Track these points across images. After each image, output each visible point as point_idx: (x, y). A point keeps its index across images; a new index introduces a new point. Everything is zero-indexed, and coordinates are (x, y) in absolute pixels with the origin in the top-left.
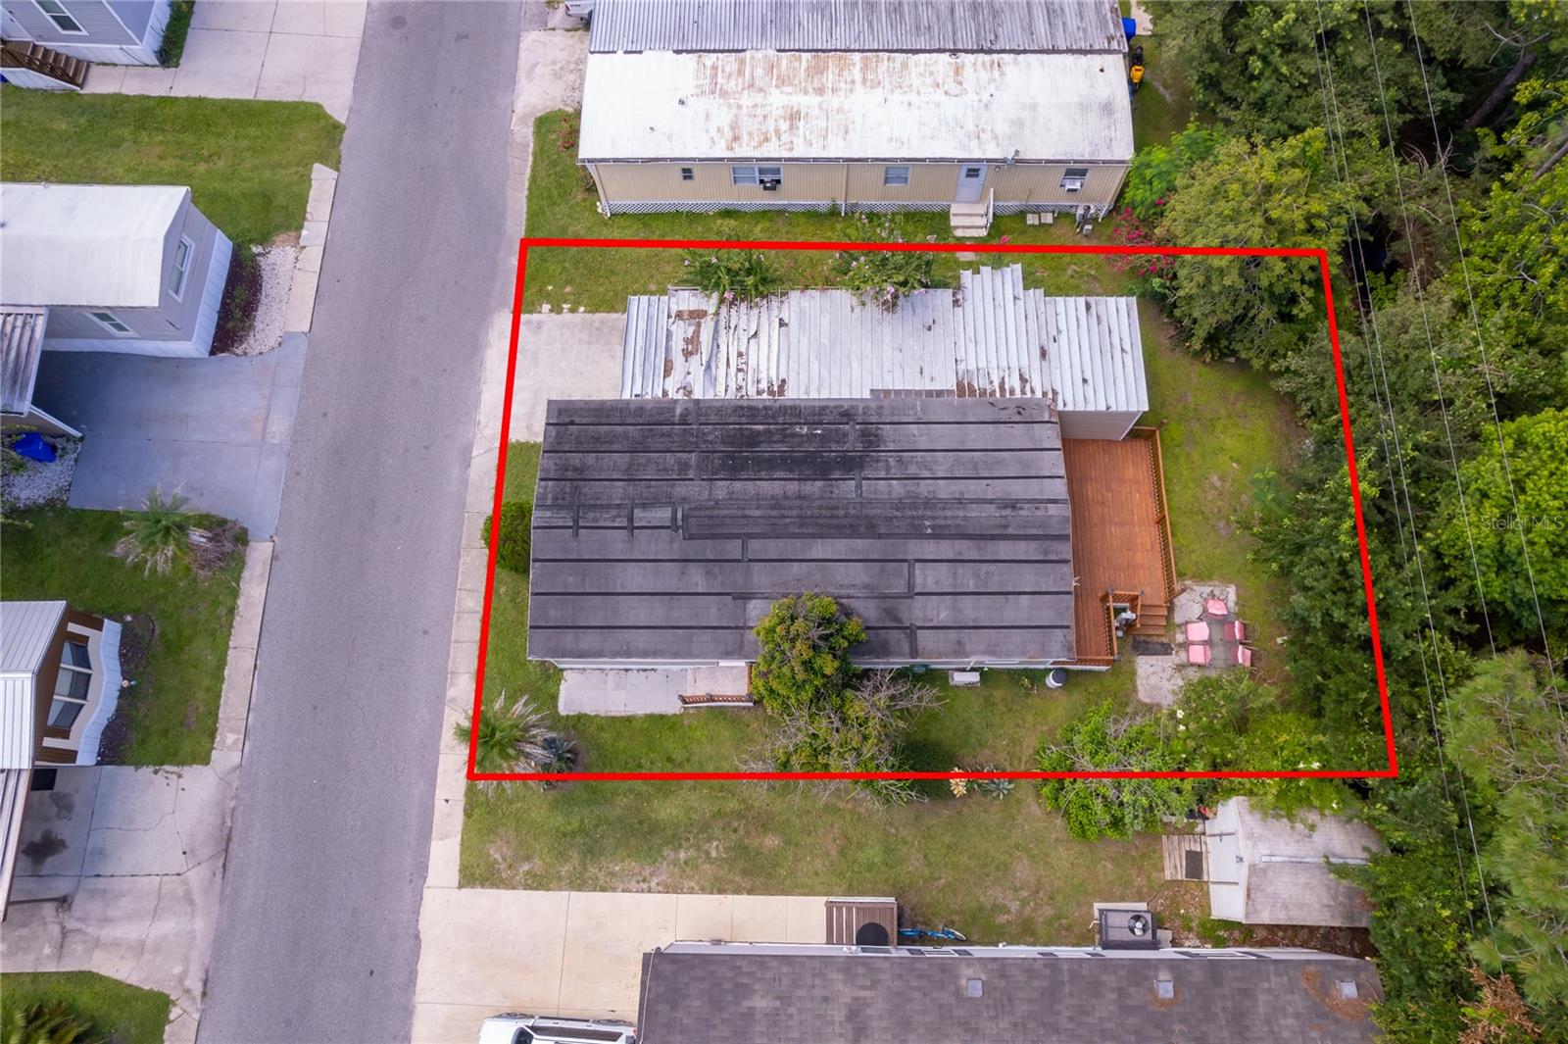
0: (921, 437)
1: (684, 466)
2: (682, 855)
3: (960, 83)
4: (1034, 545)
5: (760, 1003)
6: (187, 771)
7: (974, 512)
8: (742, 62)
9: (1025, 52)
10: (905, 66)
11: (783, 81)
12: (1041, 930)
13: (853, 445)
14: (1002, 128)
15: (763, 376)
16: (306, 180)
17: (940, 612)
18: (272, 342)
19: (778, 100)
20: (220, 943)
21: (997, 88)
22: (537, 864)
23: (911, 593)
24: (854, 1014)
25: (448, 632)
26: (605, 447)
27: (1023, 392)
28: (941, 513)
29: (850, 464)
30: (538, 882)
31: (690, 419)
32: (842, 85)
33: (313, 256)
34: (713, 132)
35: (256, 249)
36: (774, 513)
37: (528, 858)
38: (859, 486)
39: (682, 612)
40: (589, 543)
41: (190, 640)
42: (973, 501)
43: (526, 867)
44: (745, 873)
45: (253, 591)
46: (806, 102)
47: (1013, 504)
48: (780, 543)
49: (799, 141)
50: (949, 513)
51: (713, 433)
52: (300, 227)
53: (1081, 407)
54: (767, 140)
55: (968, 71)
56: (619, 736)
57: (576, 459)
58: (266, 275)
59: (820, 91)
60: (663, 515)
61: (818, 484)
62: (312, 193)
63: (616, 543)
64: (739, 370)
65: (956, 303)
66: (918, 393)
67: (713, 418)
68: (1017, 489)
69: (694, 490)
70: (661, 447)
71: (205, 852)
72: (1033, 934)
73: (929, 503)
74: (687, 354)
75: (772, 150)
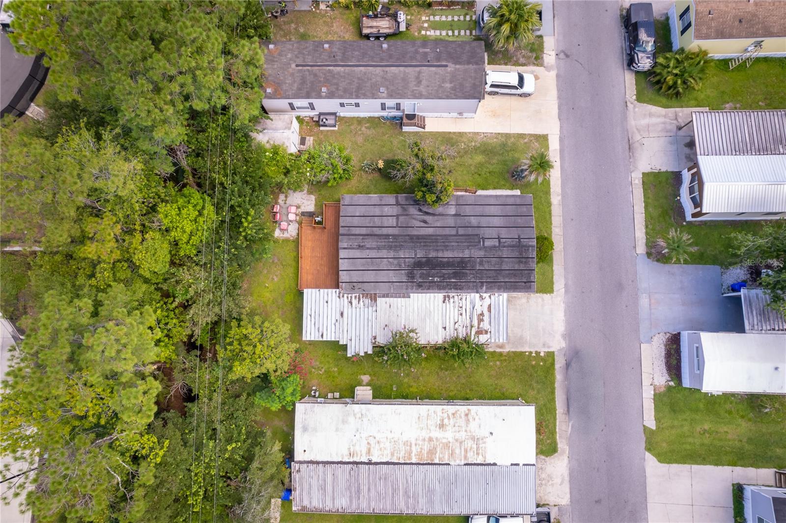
0: (392, 276)
1: (481, 263)
2: (473, 144)
3: (368, 443)
4: (353, 232)
5: (448, 85)
6: (650, 171)
7: (374, 244)
8: (466, 457)
9: (338, 463)
10: (392, 454)
11: (447, 445)
12: (355, 122)
13: (418, 273)
14: (351, 419)
15: (452, 305)
16: (658, 419)
17: (387, 210)
18: (655, 339)
19: (448, 435)
20: (625, 118)
21: (352, 441)
22: (522, 141)
23: (397, 216)
24: (419, 82)
25: (564, 220)
26: (511, 272)
27: (351, 297)
28: (386, 244)
29: (418, 264)
30: (522, 136)
31: (480, 284)
32: (420, 443)
33: (646, 382)
34: (477, 418)
35: (672, 383)
36: (447, 244)
37: (526, 143)
38: (416, 255)
39: (478, 210)
40: (514, 233)
41: (660, 216)
42: (374, 249)
43: (526, 140)
44: (452, 139)
45: (640, 234)
46: (436, 434)
47: (360, 247)
48: (444, 233)
49: (440, 414)
50: (383, 244)
51: (470, 278)
52: (655, 395)
53: (330, 290)
54: (453, 414)
55: (364, 451)
56: (498, 183)
57: (522, 267)
58: (665, 371)
59: (430, 439)
60: (488, 243)
61: (431, 256)
62: (653, 413)
63: (504, 233)
64: (461, 307)
65: (375, 338)
66: (392, 297)
67: (471, 285)
68: (357, 253)
69: (478, 253)
70: (490, 272)
71: (636, 145)
72: (358, 121)
73: (390, 248)
74: (482, 314)
75: (451, 409)
